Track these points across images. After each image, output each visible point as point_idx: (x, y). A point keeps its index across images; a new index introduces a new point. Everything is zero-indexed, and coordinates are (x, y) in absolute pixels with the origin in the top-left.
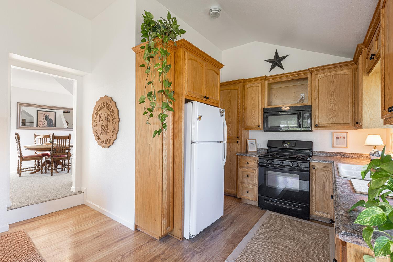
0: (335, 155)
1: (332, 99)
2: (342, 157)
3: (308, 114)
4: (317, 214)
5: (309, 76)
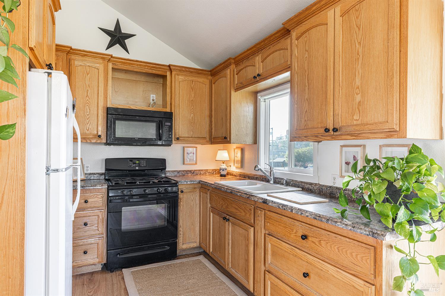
0: (186, 174)
1: (192, 108)
2: (193, 175)
3: (169, 124)
4: (184, 247)
5: (168, 74)
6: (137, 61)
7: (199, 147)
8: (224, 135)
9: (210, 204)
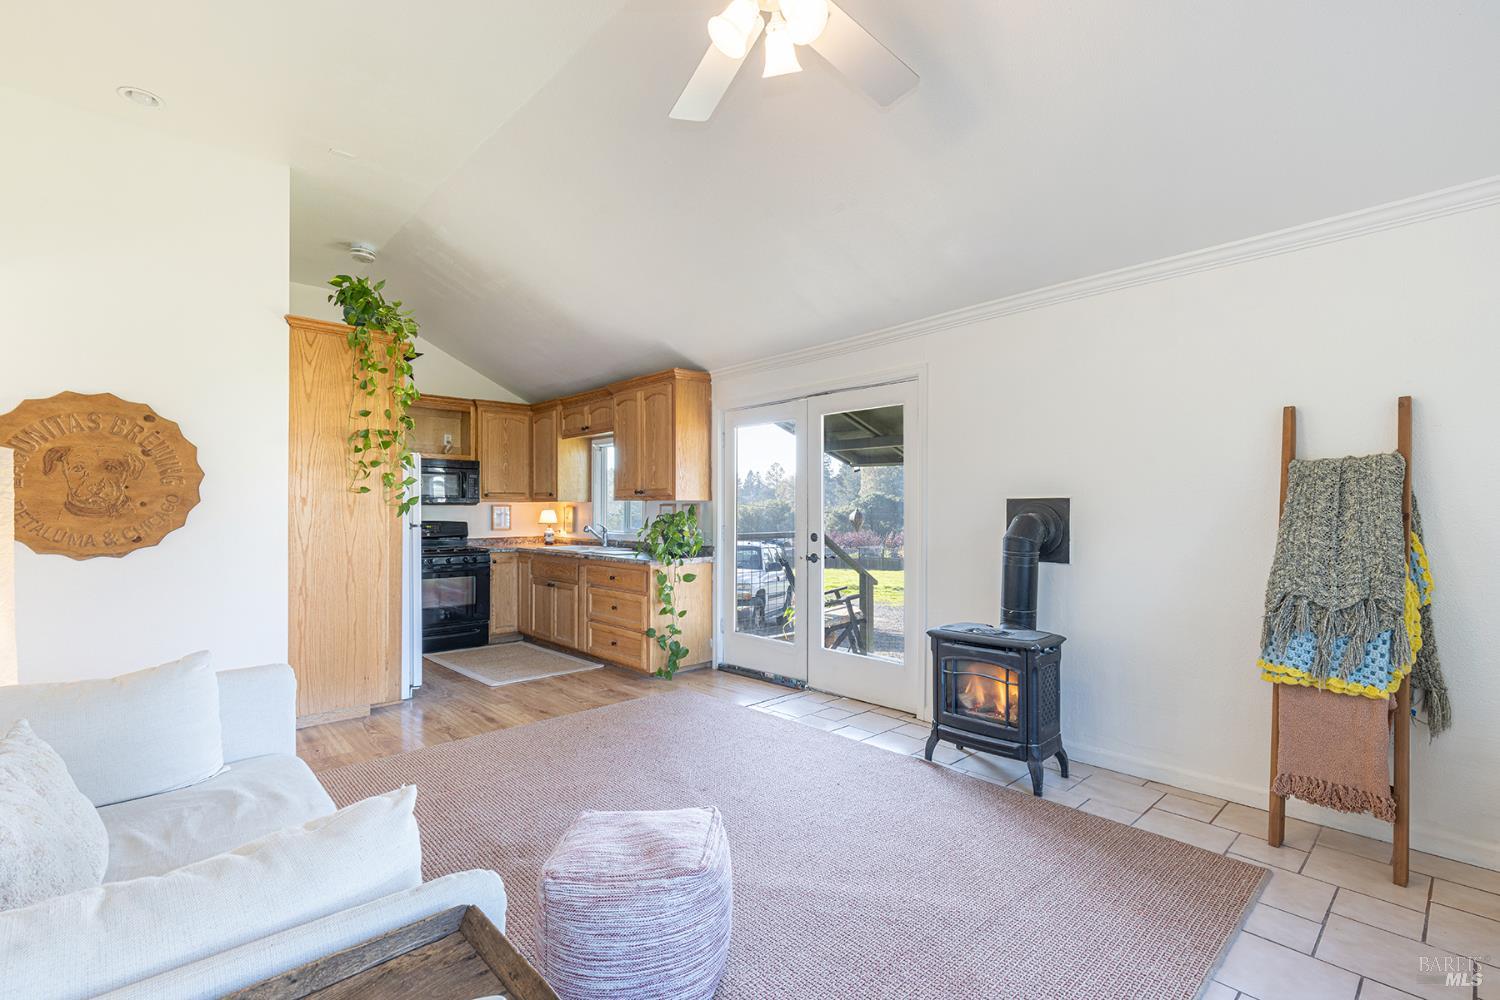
0: (497, 542)
1: (505, 455)
2: (507, 542)
3: (475, 476)
4: (498, 631)
5: (472, 409)
6: (431, 396)
7: (514, 505)
8: (549, 491)
9: (532, 574)
